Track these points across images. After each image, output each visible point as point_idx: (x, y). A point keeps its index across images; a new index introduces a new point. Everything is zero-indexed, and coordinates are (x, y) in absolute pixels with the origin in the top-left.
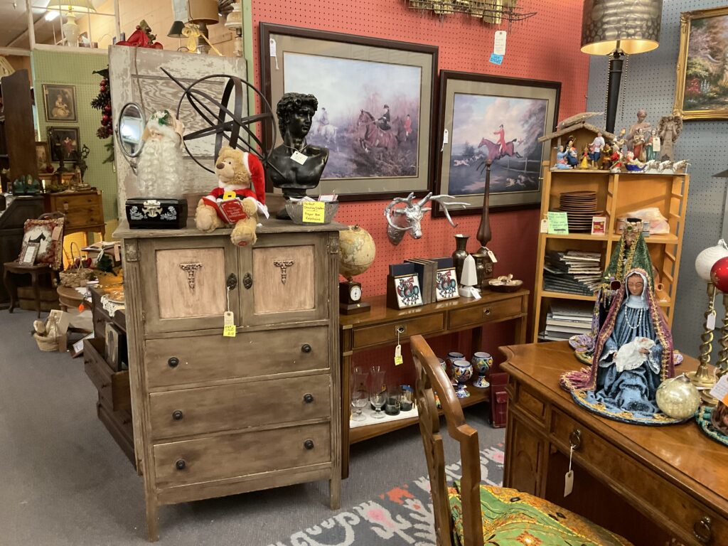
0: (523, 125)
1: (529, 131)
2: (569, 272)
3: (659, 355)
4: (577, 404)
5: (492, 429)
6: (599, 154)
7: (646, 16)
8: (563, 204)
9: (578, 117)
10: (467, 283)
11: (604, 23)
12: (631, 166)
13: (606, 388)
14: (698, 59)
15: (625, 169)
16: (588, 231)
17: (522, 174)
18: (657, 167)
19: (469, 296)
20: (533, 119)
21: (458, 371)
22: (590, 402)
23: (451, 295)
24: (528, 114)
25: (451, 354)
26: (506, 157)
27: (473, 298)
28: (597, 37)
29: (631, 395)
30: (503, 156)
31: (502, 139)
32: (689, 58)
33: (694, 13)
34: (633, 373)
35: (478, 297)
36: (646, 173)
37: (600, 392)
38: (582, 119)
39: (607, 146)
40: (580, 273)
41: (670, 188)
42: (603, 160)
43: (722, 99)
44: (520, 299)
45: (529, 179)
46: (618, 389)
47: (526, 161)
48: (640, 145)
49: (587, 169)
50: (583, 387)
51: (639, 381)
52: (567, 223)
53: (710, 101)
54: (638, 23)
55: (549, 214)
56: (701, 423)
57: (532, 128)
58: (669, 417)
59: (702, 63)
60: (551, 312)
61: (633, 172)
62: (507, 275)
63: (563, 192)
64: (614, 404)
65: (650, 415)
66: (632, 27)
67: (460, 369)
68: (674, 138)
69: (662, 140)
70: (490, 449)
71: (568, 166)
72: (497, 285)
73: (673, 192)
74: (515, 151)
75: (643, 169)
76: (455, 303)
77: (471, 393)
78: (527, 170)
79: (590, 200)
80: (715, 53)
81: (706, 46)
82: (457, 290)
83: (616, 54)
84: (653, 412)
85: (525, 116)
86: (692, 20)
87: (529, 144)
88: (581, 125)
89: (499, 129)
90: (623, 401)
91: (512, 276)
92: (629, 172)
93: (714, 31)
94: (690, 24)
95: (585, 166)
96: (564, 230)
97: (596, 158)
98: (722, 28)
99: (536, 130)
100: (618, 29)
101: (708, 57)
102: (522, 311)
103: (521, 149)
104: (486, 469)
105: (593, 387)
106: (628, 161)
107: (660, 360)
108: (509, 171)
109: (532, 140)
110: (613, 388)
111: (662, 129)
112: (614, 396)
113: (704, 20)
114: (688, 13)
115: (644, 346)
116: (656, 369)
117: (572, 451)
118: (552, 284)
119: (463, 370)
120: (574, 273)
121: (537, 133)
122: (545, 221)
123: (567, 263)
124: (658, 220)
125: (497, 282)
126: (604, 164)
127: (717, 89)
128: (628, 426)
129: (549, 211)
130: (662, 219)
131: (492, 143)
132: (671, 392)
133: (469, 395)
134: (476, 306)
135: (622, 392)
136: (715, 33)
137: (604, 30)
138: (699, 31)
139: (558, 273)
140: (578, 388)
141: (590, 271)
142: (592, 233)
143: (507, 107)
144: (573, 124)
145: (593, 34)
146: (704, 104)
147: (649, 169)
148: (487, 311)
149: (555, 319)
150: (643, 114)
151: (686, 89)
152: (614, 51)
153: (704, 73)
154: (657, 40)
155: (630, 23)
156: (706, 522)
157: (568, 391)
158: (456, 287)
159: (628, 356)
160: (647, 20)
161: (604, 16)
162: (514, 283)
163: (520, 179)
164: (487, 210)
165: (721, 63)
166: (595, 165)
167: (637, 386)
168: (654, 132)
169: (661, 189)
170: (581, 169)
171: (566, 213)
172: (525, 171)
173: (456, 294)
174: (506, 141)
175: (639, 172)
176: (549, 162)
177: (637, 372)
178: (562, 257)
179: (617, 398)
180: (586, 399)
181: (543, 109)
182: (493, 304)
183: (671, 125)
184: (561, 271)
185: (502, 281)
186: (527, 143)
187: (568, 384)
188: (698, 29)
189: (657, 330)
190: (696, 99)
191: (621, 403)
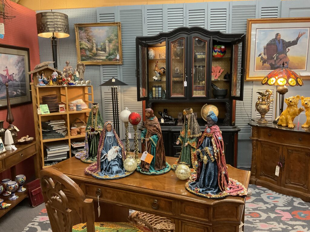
0: (16, 67)
1: (19, 70)
2: (53, 130)
3: (121, 151)
4: (97, 179)
5: (32, 209)
6: (56, 79)
7: (64, 24)
8: (44, 101)
9: (45, 63)
10: (9, 143)
11: (48, 25)
12: (70, 83)
13: (104, 169)
14: (83, 42)
15: (68, 84)
16: (58, 111)
17: (19, 89)
18: (80, 83)
19: (11, 149)
20: (20, 64)
21: (11, 187)
22: (102, 176)
23: (2, 151)
24: (17, 62)
25: (3, 181)
26: (11, 81)
27: (13, 150)
28: (45, 30)
29: (115, 169)
30: (9, 81)
31: (7, 73)
32: (80, 42)
33: (79, 24)
34: (114, 160)
35: (16, 149)
36: (77, 86)
37: (102, 171)
38: (46, 64)
39: (59, 75)
40: (58, 129)
41: (84, 91)
42: (59, 81)
43: (94, 58)
44: (34, 146)
45: (22, 91)
46: (110, 168)
47: (20, 83)
48: (71, 75)
49: (53, 85)
50: (96, 172)
51: (116, 163)
52: (48, 109)
53: (90, 58)
54: (61, 26)
55: (40, 106)
56: (139, 171)
57: (20, 68)
58: (130, 172)
59: (85, 43)
60: (48, 148)
61: (72, 86)
62: (25, 136)
63: (43, 96)
64: (110, 174)
65: (124, 174)
66: (59, 28)
67: (12, 186)
68: (83, 72)
69: (79, 73)
70: (36, 217)
71: (45, 84)
72: (22, 141)
73: (85, 92)
74: (14, 79)
75: (75, 84)
76: (5, 155)
77: (19, 196)
78: (21, 87)
79: (56, 98)
80: (89, 40)
81: (85, 37)
82: (4, 148)
83: (54, 38)
84: (124, 172)
85: (16, 63)
86: (78, 27)
87: (20, 75)
88: (46, 67)
89: (5, 69)
90: (113, 172)
91: (28, 136)
92: (70, 86)
93: (87, 32)
94: (78, 28)
95: (52, 84)
96: (47, 112)
97: (55, 81)
98: (90, 31)
99: (22, 69)
100: (54, 28)
101: (86, 42)
102: (36, 151)
103: (16, 78)
104: (39, 226)
105: (99, 170)
106: (69, 81)
107: (121, 153)
108: (13, 88)
109: (21, 74)
110: (108, 168)
111: (78, 69)
112: (108, 171)
113: (83, 28)
114: (77, 24)
115: (116, 149)
116: (120, 156)
117: (98, 198)
118: (46, 136)
119: (14, 186)
120: (55, 129)
121: (22, 70)
122: (39, 109)
123: (52, 126)
124: (83, 104)
125: (22, 140)
126: (59, 83)
127: (92, 54)
128: (119, 180)
129: (40, 104)
130: (84, 103)
131: (3, 75)
132: (129, 163)
133: (18, 197)
134: (15, 154)
135: (112, 169)
136: (88, 33)
137: (48, 28)
138: (82, 32)
139: (48, 131)
140: (94, 172)
141: (61, 127)
142: (60, 112)
143: (7, 58)
144: (43, 66)
145: (43, 29)
146: (88, 59)
147: (77, 84)
148: (22, 155)
149: (51, 151)
150: (68, 63)
151: (80, 53)
152: (52, 37)
153: (86, 48)
154: (69, 34)
155: (59, 26)
156: (156, 201)
157: (91, 175)
158: (4, 147)
159: (111, 154)
160: (65, 25)
161: (47, 22)
162: (29, 139)
163: (19, 92)
164: (10, 107)
165: (92, 44)
166: (55, 84)
167: (116, 164)
168: (76, 70)
169: (80, 92)
170: (50, 85)
171: (47, 105)
172: (20, 88)
173: (4, 150)
174: (10, 74)
175: (74, 86)
176: (33, 83)
177: (115, 160)
178: (49, 124)
179: (110, 171)
180: (99, 175)
181: (23, 60)
182: (23, 151)
183: (81, 67)
184: (49, 130)
185: (24, 139)
186: (19, 75)
187: (90, 172)
188: (81, 31)
189: (118, 143)
190: (85, 57)
191: (112, 173)
